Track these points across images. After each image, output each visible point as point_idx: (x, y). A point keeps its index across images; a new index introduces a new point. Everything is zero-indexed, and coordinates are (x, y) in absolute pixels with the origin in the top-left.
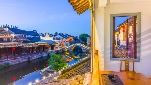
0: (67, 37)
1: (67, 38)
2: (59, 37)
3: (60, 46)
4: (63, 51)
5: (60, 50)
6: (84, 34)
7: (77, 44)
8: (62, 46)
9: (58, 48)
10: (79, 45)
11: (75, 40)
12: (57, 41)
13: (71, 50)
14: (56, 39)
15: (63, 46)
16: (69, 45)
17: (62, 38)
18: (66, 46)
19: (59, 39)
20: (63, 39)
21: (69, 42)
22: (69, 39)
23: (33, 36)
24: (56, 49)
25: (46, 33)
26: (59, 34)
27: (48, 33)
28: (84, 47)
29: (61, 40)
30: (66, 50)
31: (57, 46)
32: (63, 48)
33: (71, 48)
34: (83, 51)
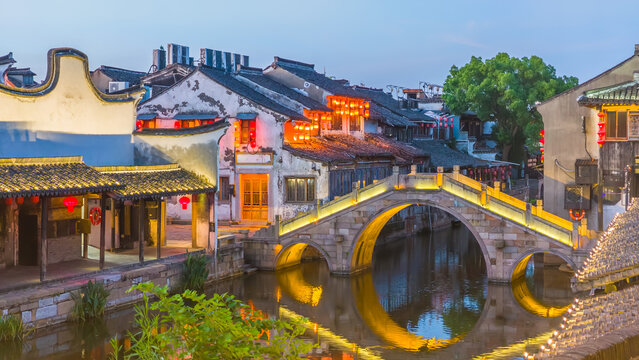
0: (299, 97)
1: (295, 116)
2: (203, 97)
3: (221, 210)
4: (249, 260)
5: (222, 252)
6: (501, 63)
7: (420, 186)
8: (238, 201)
9: (202, 228)
10: (449, 188)
11: (395, 131)
12: (185, 142)
13: (346, 255)
14: (170, 124)
15: (247, 202)
16: (322, 192)
17: (246, 108)
18: (291, 209)
19: (210, 123)
20: (248, 123)
21: (328, 163)
22: (327, 118)
24: (171, 244)
25: (57, 54)
26: (206, 69)
27: (82, 56)
28: (503, 222)
29: (230, 137)
30: (287, 247)
31: (184, 201)
32: (253, 225)
33: (344, 231)
34: (493, 262)
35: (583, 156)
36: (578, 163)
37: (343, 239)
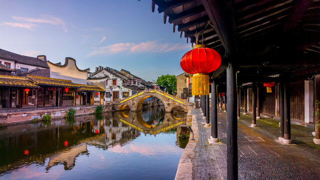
0: (126, 76)
4: (113, 109)
5: (107, 106)
7: (151, 92)
8: (112, 97)
9: (102, 100)
10: (157, 92)
12: (99, 81)
13: (135, 107)
15: (114, 97)
16: (130, 94)
18: (123, 98)
20: (114, 81)
21: (132, 89)
23: (34, 68)
25: (68, 59)
26: (106, 70)
27: (75, 60)
28: (169, 99)
29: (110, 83)
30: (122, 106)
33: (135, 102)
34: (167, 108)
35: (185, 87)
36: (184, 89)
37: (134, 104)
